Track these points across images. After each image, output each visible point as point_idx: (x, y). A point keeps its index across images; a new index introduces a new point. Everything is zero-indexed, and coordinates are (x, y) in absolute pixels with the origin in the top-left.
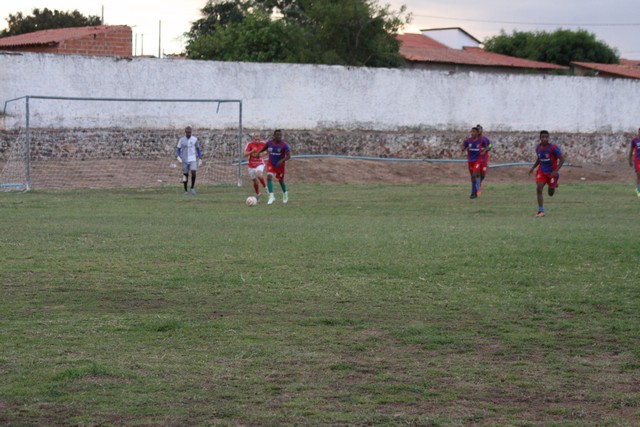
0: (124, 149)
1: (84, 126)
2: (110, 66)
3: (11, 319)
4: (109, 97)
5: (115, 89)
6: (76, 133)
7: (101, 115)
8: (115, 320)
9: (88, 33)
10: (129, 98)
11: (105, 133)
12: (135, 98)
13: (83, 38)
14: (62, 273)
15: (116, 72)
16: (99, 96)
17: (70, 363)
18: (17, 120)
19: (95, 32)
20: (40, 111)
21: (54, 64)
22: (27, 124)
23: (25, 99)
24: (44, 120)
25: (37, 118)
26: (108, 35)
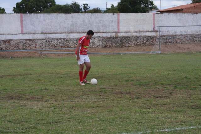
1: (183, 34)
2: (191, 16)
4: (190, 25)
5: (193, 23)
6: (180, 36)
7: (188, 31)
10: (197, 25)
11: (189, 36)
12: (199, 25)
13: (191, 7)
15: (193, 17)
16: (188, 25)
18: (162, 33)
19: (195, 5)
20: (169, 30)
22: (159, 35)
23: (158, 27)
24: (171, 32)
25: (168, 32)
26: (199, 6)
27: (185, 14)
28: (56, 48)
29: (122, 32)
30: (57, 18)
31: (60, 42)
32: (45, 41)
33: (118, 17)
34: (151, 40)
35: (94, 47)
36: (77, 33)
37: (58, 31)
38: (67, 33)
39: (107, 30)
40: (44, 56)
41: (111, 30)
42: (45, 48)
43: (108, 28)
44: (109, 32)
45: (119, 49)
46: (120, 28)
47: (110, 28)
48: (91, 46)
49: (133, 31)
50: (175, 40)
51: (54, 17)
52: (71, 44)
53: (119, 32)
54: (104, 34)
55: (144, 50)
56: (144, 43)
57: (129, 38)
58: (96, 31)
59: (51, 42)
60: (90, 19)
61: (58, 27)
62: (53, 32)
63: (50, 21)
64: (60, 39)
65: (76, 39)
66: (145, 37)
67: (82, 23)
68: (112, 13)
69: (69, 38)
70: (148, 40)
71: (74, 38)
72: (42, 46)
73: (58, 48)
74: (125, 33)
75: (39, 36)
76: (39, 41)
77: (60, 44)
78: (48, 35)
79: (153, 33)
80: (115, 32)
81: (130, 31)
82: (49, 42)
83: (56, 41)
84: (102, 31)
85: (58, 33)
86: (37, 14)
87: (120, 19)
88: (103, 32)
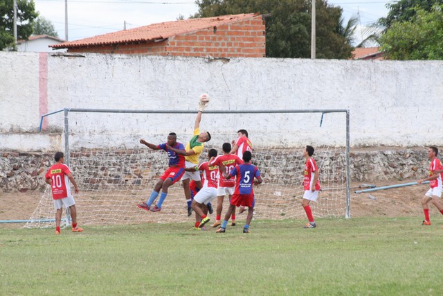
2: (200, 69)
9: (209, 25)
13: (201, 32)
15: (208, 76)
18: (78, 139)
19: (216, 24)
20: (109, 126)
24: (114, 137)
25: (104, 136)
26: (232, 27)
27: (177, 62)
34: (31, 170)
50: (132, 171)
66: (5, 156)
70: (15, 169)
79: (38, 136)
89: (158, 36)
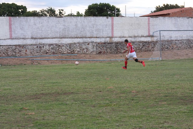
0: (191, 46)
1: (178, 39)
2: (186, 20)
3: (147, 108)
4: (186, 30)
5: (188, 27)
6: (176, 41)
7: (184, 35)
8: (184, 108)
9: (179, 10)
11: (185, 41)
13: (178, 12)
14: (167, 89)
15: (188, 22)
16: (183, 30)
17: (165, 127)
18: (157, 38)
19: (181, 10)
20: (164, 35)
21: (168, 20)
22: (160, 39)
23: (159, 31)
24: (166, 37)
25: (163, 37)
26: (185, 11)
27: (180, 18)
28: (48, 54)
29: (116, 37)
30: (48, 22)
31: (52, 48)
32: (36, 46)
33: (113, 21)
34: (147, 46)
35: (87, 53)
36: (70, 38)
37: (49, 36)
38: (59, 38)
39: (101, 35)
40: (37, 64)
41: (105, 35)
42: (37, 54)
43: (102, 33)
44: (103, 37)
45: (114, 55)
46: (114, 32)
47: (104, 33)
48: (85, 52)
49: (127, 36)
50: (171, 46)
51: (45, 21)
52: (64, 50)
53: (113, 37)
54: (97, 39)
55: (141, 56)
56: (140, 49)
57: (124, 44)
58: (89, 36)
59: (42, 48)
60: (83, 23)
61: (49, 32)
62: (43, 37)
63: (41, 25)
64: (52, 45)
65: (68, 44)
66: (141, 43)
67: (75, 27)
68: (106, 17)
69: (62, 44)
70: (143, 46)
71: (66, 43)
72: (33, 52)
73: (51, 55)
74: (120, 38)
75: (29, 42)
76: (30, 47)
77: (52, 50)
78: (38, 40)
79: (148, 38)
80: (109, 37)
81: (125, 36)
82: (40, 47)
83: (47, 47)
84: (95, 36)
85: (49, 38)
86: (27, 17)
87: (114, 23)
88: (97, 37)
89: (168, 13)
